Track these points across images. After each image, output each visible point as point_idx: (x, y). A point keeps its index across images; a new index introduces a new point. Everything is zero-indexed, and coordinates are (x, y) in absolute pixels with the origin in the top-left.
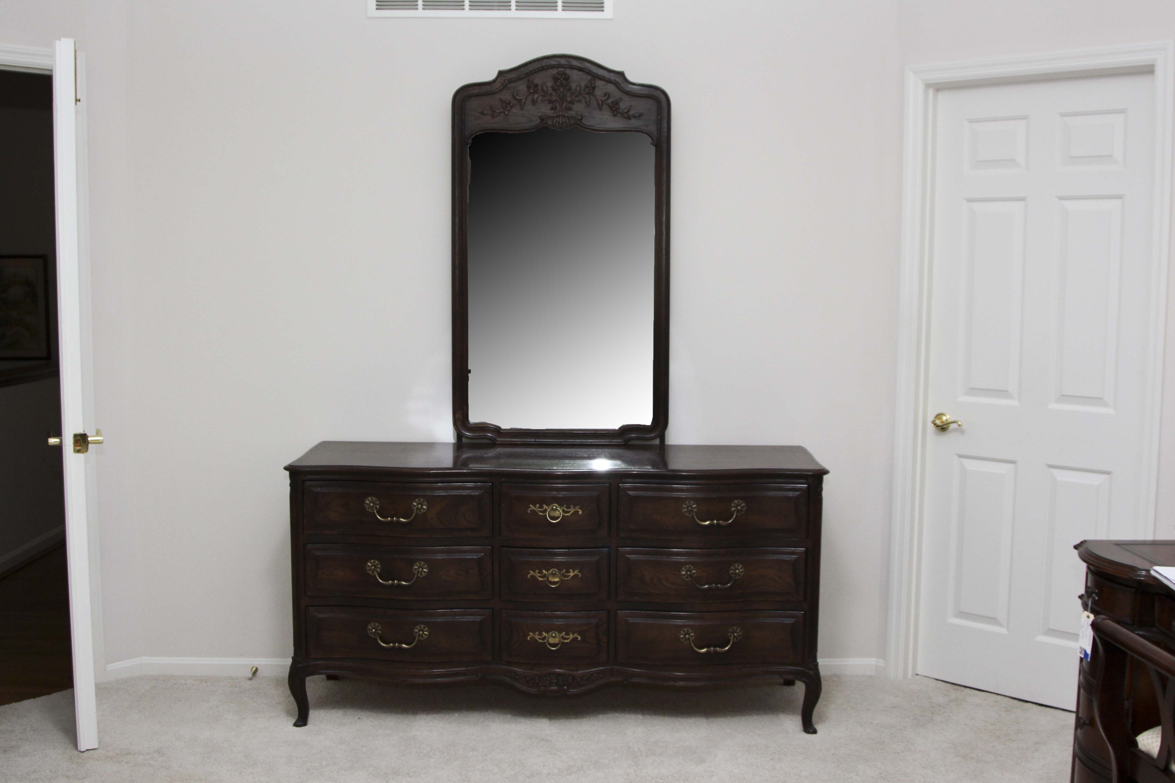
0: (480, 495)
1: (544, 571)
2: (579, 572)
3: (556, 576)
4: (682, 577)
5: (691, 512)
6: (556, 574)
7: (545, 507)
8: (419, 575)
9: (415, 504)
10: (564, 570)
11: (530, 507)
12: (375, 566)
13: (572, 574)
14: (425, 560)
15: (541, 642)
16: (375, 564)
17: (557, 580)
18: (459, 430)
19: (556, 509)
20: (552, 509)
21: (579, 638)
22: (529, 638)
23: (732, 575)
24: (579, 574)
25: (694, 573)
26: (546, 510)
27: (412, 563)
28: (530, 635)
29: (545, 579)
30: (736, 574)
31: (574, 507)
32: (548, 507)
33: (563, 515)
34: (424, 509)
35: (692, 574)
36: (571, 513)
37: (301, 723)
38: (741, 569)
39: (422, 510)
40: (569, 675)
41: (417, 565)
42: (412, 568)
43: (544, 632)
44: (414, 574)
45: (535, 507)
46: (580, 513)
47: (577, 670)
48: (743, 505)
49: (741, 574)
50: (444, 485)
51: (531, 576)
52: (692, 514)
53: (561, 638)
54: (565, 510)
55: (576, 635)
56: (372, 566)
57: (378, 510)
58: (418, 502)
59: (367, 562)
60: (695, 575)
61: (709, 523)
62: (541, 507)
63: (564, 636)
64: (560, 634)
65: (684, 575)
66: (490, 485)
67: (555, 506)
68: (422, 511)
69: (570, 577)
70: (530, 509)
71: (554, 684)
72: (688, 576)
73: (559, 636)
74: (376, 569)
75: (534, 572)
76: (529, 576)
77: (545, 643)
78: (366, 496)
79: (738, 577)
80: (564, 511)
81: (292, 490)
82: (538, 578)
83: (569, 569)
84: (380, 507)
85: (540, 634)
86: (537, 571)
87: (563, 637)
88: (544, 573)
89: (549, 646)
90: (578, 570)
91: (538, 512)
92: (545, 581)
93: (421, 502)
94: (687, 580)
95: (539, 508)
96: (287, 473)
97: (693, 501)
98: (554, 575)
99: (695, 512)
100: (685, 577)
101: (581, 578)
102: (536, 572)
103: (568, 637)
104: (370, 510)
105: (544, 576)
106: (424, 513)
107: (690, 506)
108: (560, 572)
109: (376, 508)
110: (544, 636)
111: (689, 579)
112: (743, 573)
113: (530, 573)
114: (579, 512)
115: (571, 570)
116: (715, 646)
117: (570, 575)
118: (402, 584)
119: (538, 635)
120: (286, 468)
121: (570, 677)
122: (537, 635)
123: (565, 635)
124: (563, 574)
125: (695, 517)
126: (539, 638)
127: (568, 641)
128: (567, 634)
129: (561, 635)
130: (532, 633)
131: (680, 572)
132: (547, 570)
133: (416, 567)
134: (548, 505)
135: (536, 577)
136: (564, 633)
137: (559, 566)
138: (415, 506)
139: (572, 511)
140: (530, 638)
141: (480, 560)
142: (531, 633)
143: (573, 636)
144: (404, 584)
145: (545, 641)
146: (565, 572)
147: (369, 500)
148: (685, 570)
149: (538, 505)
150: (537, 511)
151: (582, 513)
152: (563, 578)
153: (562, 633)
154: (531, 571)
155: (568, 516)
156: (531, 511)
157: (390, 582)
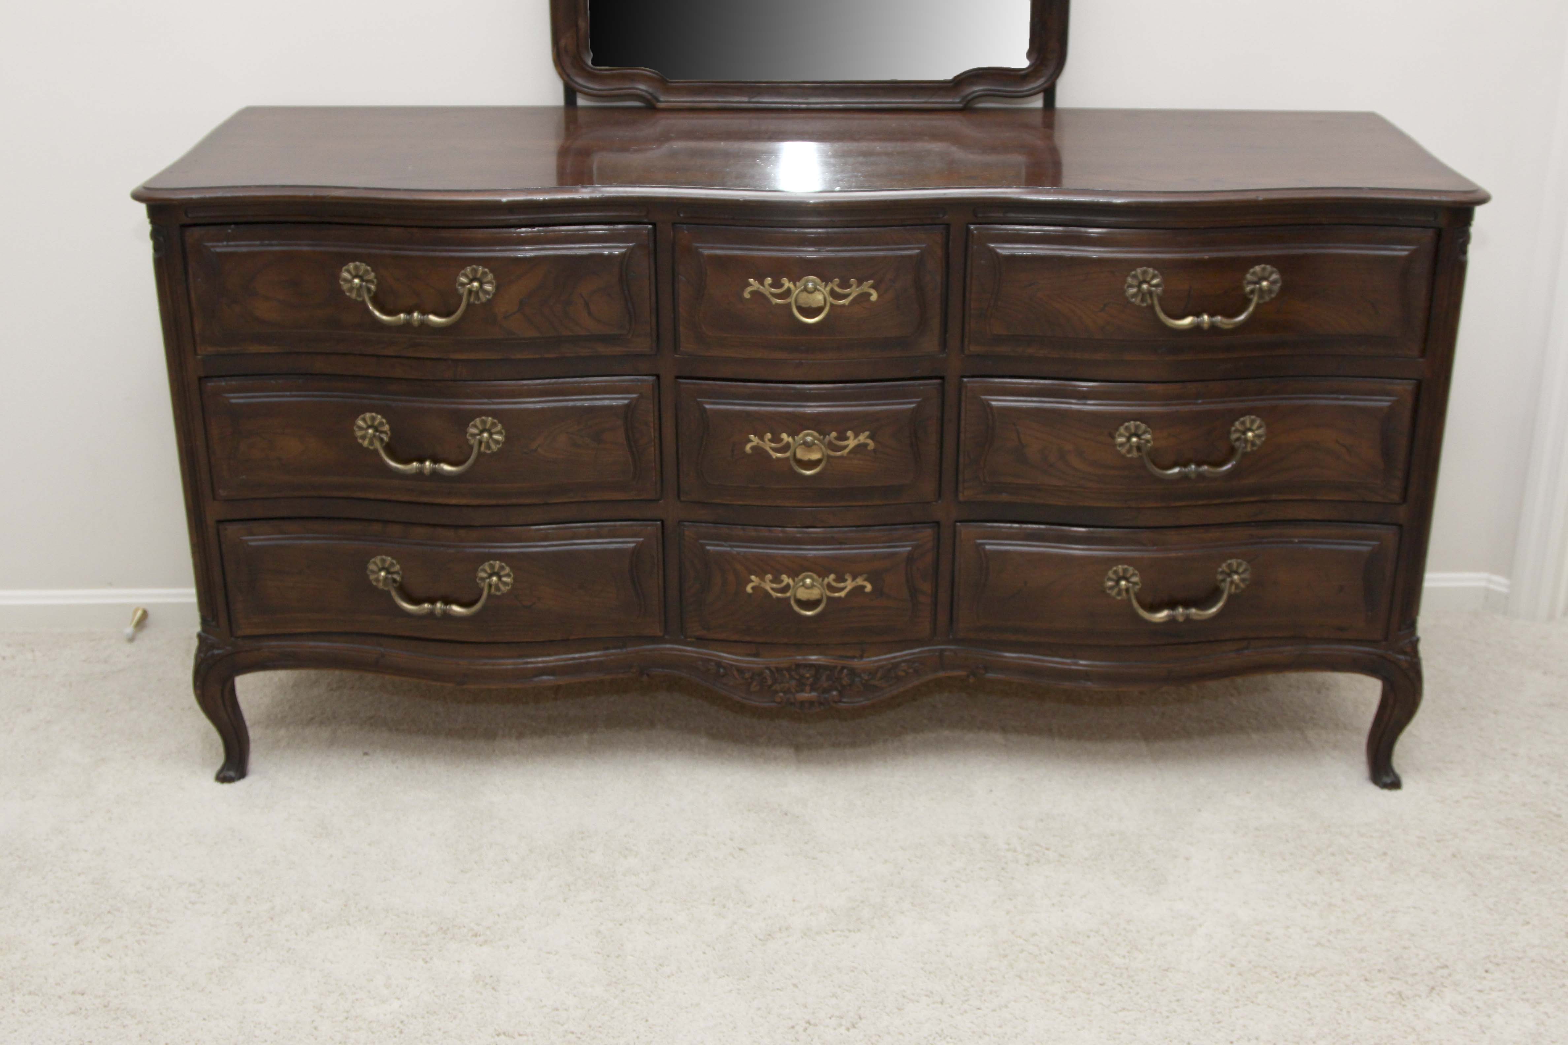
0: (623, 255)
1: (784, 436)
2: (869, 437)
3: (814, 447)
4: (1118, 448)
5: (1148, 296)
6: (814, 444)
7: (787, 283)
8: (483, 449)
9: (463, 280)
10: (834, 434)
11: (750, 285)
12: (376, 429)
13: (852, 443)
14: (494, 414)
15: (778, 599)
16: (376, 423)
17: (815, 456)
18: (568, 75)
19: (816, 289)
20: (806, 290)
21: (869, 588)
22: (749, 589)
23: (1237, 444)
24: (869, 441)
25: (1147, 441)
26: (788, 292)
27: (463, 420)
28: (752, 581)
29: (788, 454)
30: (1246, 441)
31: (860, 283)
32: (795, 285)
33: (832, 305)
34: (486, 292)
35: (1143, 441)
36: (851, 298)
37: (232, 774)
38: (1259, 427)
39: (481, 295)
40: (843, 668)
41: (475, 426)
42: (466, 433)
43: (784, 573)
44: (471, 447)
45: (762, 284)
46: (874, 297)
47: (862, 657)
48: (1275, 277)
49: (1258, 442)
50: (535, 232)
51: (753, 448)
52: (1149, 301)
53: (825, 587)
54: (836, 292)
55: (860, 581)
56: (369, 427)
57: (372, 294)
58: (471, 277)
59: (356, 417)
60: (1149, 445)
61: (1191, 323)
62: (776, 284)
63: (834, 584)
64: (823, 580)
65: (1122, 445)
66: (649, 229)
67: (811, 281)
68: (484, 298)
69: (847, 451)
70: (749, 289)
71: (808, 688)
72: (1131, 447)
73: (822, 585)
74: (377, 434)
75: (762, 438)
76: (748, 447)
77: (788, 599)
78: (344, 259)
79: (1249, 449)
80: (833, 293)
81: (157, 248)
82: (771, 452)
83: (847, 431)
84: (377, 286)
85: (776, 579)
86: (769, 435)
87: (830, 587)
88: (784, 442)
89: (796, 608)
90: (867, 433)
91: (770, 296)
92: (787, 459)
93: (479, 275)
94: (1129, 456)
95: (772, 286)
96: (142, 209)
97: (1155, 268)
98: (808, 446)
99: (1158, 296)
100: (1123, 450)
101: (875, 451)
102: (766, 440)
103: (842, 585)
104: (354, 295)
105: (786, 448)
106: (489, 301)
107: (1145, 282)
108: (824, 438)
109: (369, 290)
110: (784, 584)
111: (1135, 454)
112: (1263, 439)
113: (750, 441)
114: (870, 295)
115: (850, 434)
116: (1187, 605)
117: (846, 447)
118: (442, 469)
119: (772, 581)
120: (137, 196)
121: (845, 671)
122: (768, 581)
123: (835, 580)
124: (830, 443)
125: (1158, 309)
126: (773, 589)
127: (842, 594)
128: (840, 579)
129: (826, 580)
130: (757, 576)
131: (1113, 438)
132: (793, 434)
133: (474, 431)
134: (794, 279)
135: (766, 452)
136: (832, 576)
137: (818, 423)
138: (463, 285)
139: (854, 291)
140: (753, 588)
141: (628, 411)
142: (753, 577)
143: (854, 584)
144: (451, 472)
145: (788, 594)
146: (837, 438)
147: (349, 271)
148: (1127, 434)
149: (769, 280)
150: (767, 293)
151: (879, 296)
152: (832, 453)
153: (828, 577)
154: (752, 436)
155: (843, 306)
156: (752, 293)
157: (415, 464)
